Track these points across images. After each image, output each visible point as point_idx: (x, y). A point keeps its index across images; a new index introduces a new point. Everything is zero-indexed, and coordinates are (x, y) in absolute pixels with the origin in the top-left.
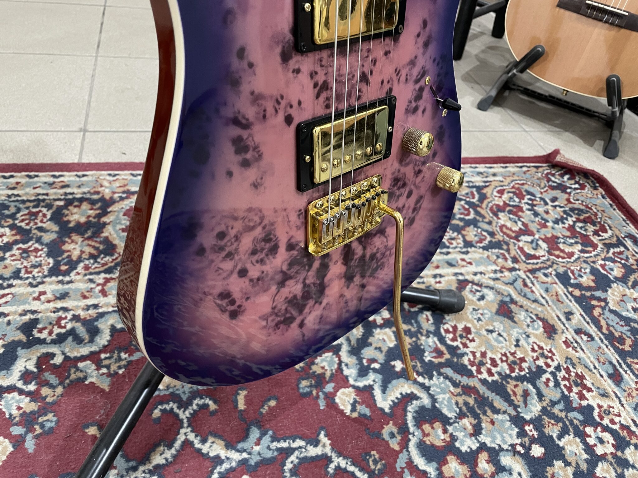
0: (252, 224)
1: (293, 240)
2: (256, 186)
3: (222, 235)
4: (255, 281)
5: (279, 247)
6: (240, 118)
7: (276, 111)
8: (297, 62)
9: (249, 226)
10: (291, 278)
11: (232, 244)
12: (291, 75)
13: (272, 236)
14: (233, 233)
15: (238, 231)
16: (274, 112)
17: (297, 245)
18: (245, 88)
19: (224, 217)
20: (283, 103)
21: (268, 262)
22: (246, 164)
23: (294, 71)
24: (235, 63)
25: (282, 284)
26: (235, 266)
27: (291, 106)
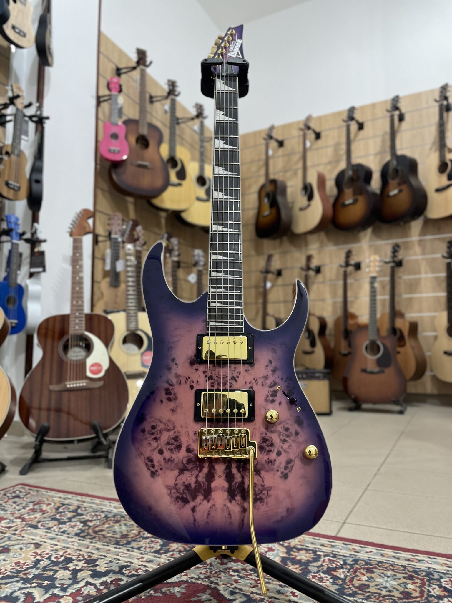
0: (169, 428)
1: (190, 447)
2: (173, 410)
3: (153, 427)
4: (167, 460)
5: (182, 447)
6: (169, 381)
7: (186, 382)
8: (197, 366)
9: (167, 429)
10: (188, 470)
11: (157, 434)
12: (194, 371)
13: (178, 439)
14: (159, 428)
15: (162, 429)
16: (185, 382)
17: (193, 451)
18: (173, 371)
19: (156, 419)
20: (189, 380)
21: (175, 452)
22: (169, 400)
23: (195, 369)
24: (170, 362)
25: (182, 471)
26: (158, 446)
27: (193, 382)
